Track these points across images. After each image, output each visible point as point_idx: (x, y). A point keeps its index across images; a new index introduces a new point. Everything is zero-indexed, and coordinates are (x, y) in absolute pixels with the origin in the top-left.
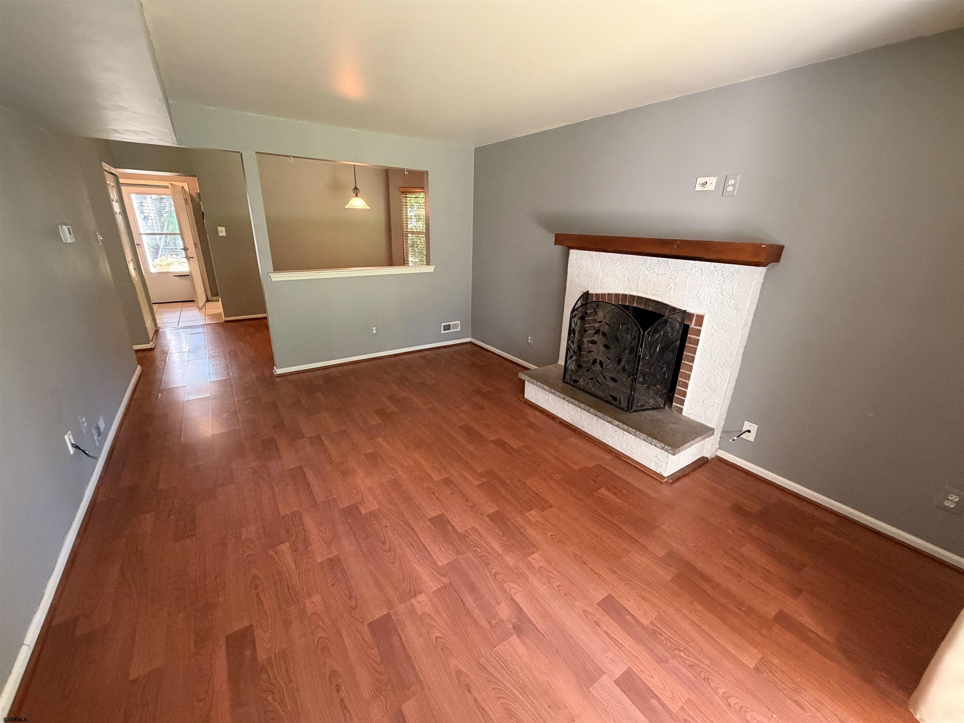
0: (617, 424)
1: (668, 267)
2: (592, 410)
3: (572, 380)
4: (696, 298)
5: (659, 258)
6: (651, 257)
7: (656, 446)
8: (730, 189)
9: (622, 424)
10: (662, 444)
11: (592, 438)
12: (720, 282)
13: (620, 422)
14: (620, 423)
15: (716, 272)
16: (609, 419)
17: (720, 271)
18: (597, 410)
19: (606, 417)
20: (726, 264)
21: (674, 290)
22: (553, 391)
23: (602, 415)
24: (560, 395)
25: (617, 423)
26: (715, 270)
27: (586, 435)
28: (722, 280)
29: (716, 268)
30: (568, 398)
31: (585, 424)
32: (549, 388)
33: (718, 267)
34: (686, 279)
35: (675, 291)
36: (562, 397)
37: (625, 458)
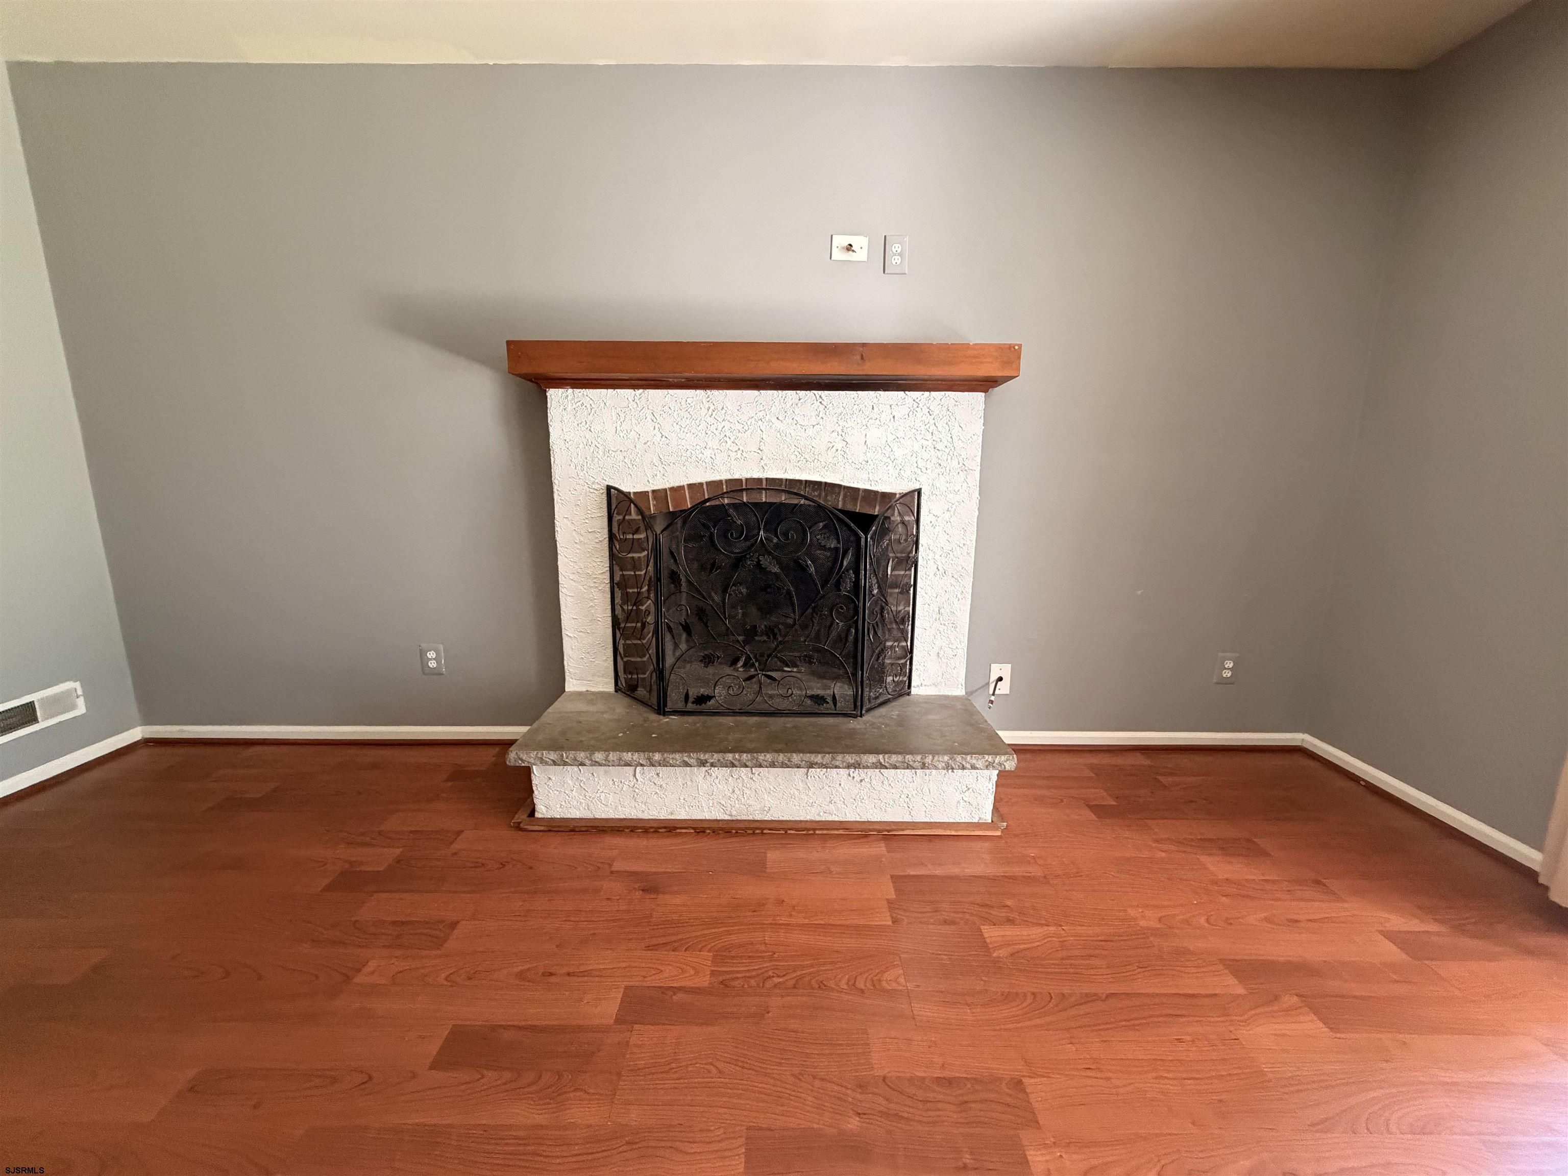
0: (874, 760)
1: (822, 408)
2: (796, 758)
3: (691, 699)
4: (890, 462)
5: (798, 392)
6: (780, 391)
7: (973, 767)
8: (897, 260)
9: (886, 756)
10: (987, 757)
11: (803, 826)
12: (927, 426)
13: (878, 753)
14: (881, 756)
15: (917, 409)
16: (850, 759)
17: (925, 407)
18: (811, 752)
19: (840, 757)
20: (932, 393)
21: (843, 453)
22: (657, 756)
23: (828, 757)
24: (686, 759)
25: (871, 759)
26: (915, 406)
27: (786, 827)
28: (932, 422)
29: (917, 401)
30: (716, 755)
31: (769, 801)
32: (642, 754)
33: (919, 399)
34: (864, 428)
35: (845, 456)
36: (692, 761)
37: (903, 830)
